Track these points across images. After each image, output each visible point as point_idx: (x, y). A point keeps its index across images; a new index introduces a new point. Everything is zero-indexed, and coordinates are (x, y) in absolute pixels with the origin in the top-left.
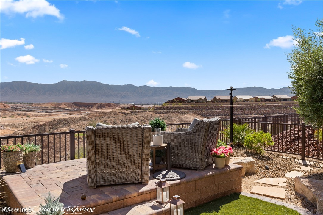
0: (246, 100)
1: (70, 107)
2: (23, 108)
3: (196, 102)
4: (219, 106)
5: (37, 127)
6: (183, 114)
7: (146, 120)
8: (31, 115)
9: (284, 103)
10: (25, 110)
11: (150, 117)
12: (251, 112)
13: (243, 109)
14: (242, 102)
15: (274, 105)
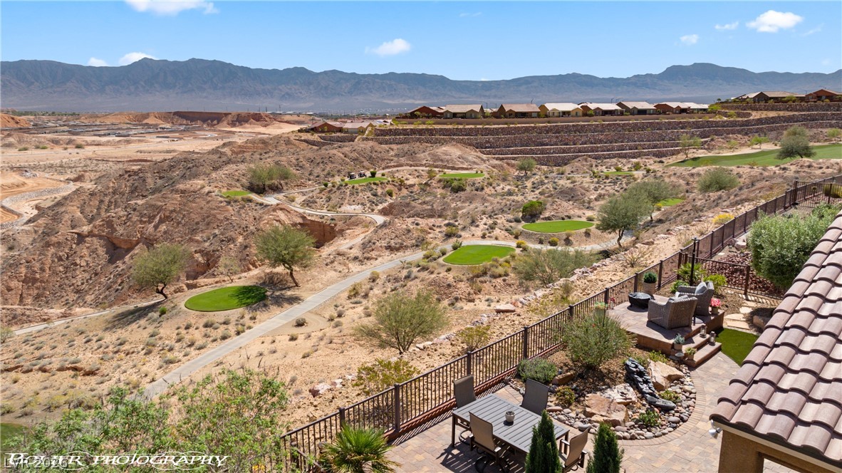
0: (565, 113)
1: (169, 123)
2: (61, 126)
3: (462, 118)
4: (511, 126)
5: (126, 176)
6: (438, 144)
7: (363, 160)
8: (83, 143)
9: (640, 120)
10: (68, 131)
11: (371, 152)
12: (575, 139)
13: (559, 133)
14: (557, 117)
15: (620, 124)
